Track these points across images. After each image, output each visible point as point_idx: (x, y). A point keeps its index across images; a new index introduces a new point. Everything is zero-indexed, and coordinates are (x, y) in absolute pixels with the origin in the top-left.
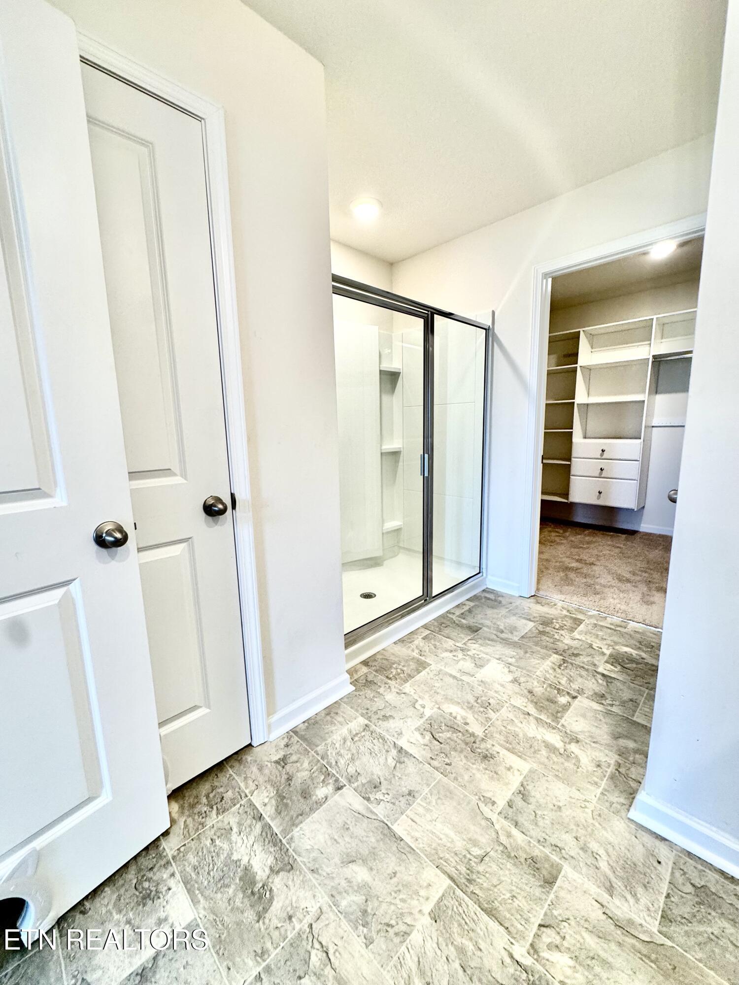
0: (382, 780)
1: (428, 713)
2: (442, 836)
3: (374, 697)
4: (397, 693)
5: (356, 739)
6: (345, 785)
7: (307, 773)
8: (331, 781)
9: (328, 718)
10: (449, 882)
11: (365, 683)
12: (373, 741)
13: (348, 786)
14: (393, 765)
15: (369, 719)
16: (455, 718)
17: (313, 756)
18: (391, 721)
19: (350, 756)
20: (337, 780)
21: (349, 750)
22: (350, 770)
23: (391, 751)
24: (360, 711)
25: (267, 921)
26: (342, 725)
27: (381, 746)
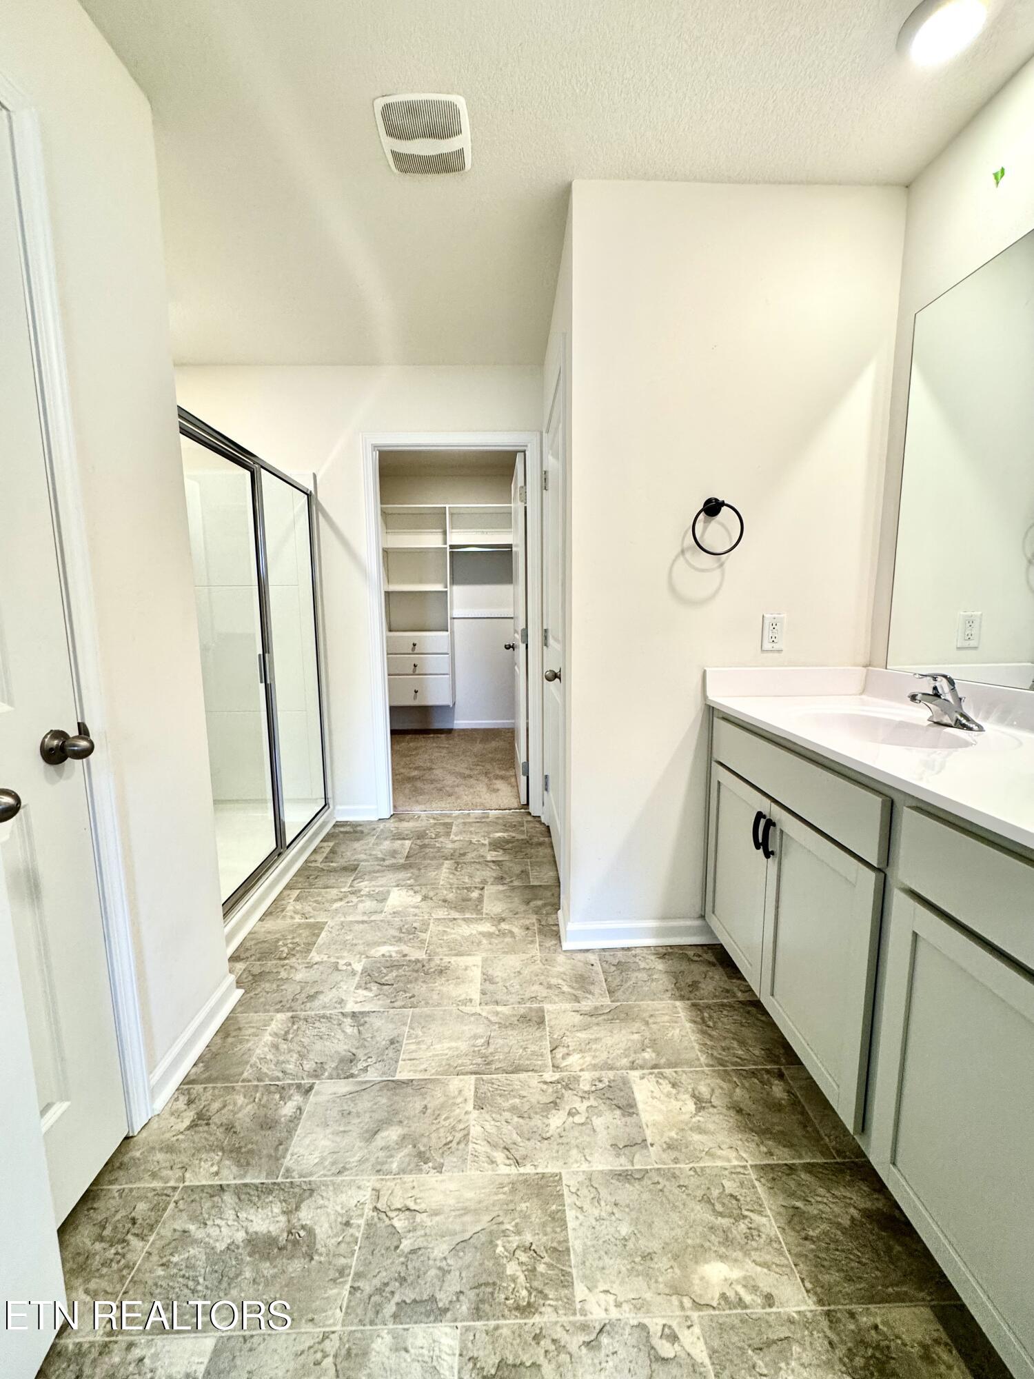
0: (354, 1051)
1: (358, 967)
2: (446, 1052)
3: (278, 986)
4: (306, 967)
5: (290, 1036)
6: (314, 1083)
7: (250, 1107)
8: (292, 1092)
9: (230, 1040)
10: (473, 1077)
11: (253, 979)
12: (315, 1026)
13: (317, 1082)
14: (356, 1030)
15: (290, 1009)
16: (391, 956)
17: (242, 1087)
18: (321, 997)
19: (295, 1056)
20: (299, 1086)
21: (290, 1051)
22: (307, 1067)
23: (343, 1022)
24: (272, 1009)
25: (323, 1250)
26: (257, 1036)
27: (329, 1024)
